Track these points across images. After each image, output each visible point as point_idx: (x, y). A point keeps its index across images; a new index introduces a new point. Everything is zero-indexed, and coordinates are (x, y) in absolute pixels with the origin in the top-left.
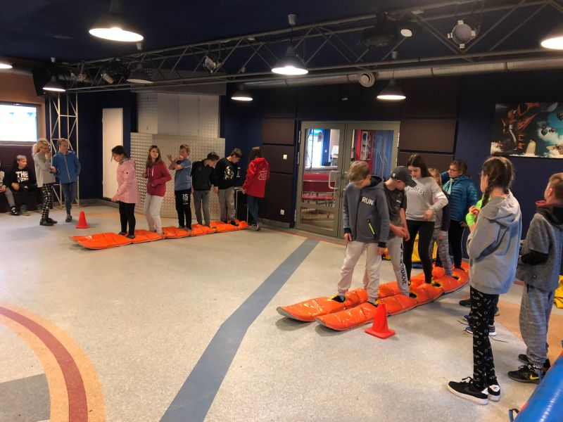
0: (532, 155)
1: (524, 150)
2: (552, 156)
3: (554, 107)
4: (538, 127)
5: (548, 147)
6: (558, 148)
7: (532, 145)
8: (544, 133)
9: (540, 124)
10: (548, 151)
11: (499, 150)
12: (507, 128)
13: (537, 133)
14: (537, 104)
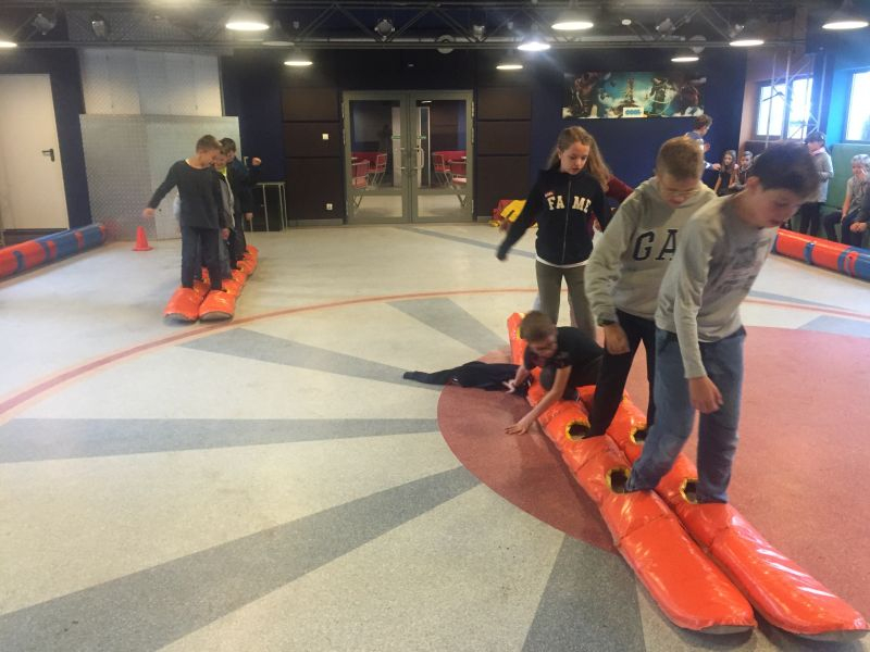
0: (596, 117)
1: (589, 114)
2: (610, 117)
3: (608, 76)
4: (598, 93)
5: (607, 110)
6: (613, 109)
7: (595, 108)
8: (603, 98)
9: (600, 90)
10: (606, 113)
11: (569, 114)
12: (575, 95)
13: (597, 98)
14: (596, 74)
